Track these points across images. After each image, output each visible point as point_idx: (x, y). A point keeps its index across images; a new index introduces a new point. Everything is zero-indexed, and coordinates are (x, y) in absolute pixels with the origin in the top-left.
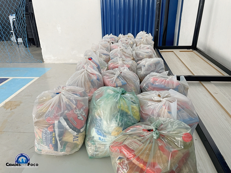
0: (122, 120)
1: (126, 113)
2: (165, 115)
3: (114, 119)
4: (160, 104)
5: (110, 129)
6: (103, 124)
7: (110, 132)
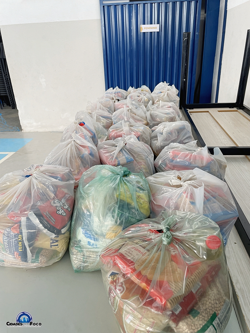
0: (122, 215)
1: (128, 204)
2: (186, 208)
3: (110, 215)
4: (179, 190)
5: (103, 228)
6: (93, 222)
7: (104, 234)
